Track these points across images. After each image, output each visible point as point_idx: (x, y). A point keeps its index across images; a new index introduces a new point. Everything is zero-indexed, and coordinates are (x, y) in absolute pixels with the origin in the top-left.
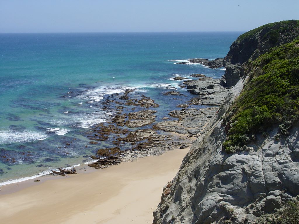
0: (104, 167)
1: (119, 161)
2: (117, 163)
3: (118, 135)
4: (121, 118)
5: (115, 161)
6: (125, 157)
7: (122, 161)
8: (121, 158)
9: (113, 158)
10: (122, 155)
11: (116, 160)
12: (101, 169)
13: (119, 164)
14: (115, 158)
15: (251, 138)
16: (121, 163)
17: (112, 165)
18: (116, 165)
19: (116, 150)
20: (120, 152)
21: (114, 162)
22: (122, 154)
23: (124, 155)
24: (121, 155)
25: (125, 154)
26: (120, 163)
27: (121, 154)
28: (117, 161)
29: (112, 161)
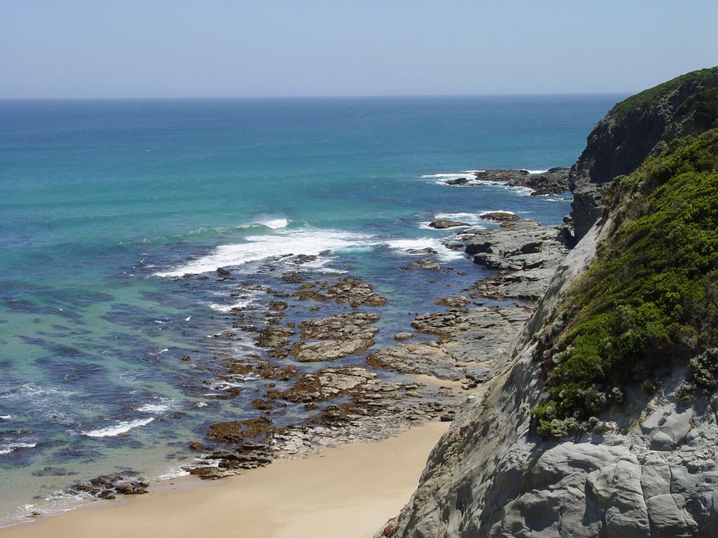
0: (226, 473)
1: (269, 458)
2: (262, 462)
3: (269, 382)
4: (279, 335)
5: (256, 456)
6: (285, 445)
7: (276, 458)
8: (275, 447)
9: (252, 449)
10: (277, 439)
11: (259, 455)
12: (217, 481)
13: (268, 466)
14: (257, 448)
15: (610, 396)
16: (274, 461)
17: (248, 468)
18: (260, 468)
19: (262, 426)
20: (273, 433)
21: (253, 459)
22: (276, 436)
23: (283, 439)
24: (274, 441)
25: (285, 437)
26: (270, 462)
27: (274, 438)
28: (262, 457)
29: (248, 457)
